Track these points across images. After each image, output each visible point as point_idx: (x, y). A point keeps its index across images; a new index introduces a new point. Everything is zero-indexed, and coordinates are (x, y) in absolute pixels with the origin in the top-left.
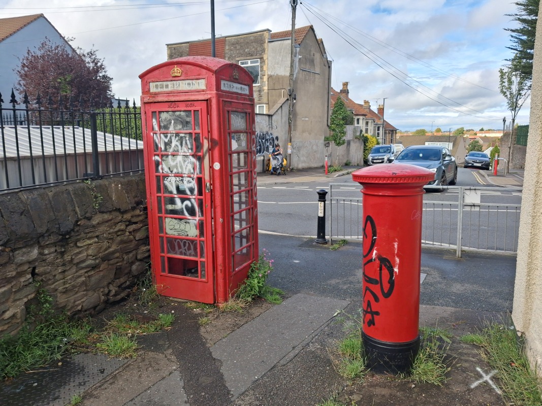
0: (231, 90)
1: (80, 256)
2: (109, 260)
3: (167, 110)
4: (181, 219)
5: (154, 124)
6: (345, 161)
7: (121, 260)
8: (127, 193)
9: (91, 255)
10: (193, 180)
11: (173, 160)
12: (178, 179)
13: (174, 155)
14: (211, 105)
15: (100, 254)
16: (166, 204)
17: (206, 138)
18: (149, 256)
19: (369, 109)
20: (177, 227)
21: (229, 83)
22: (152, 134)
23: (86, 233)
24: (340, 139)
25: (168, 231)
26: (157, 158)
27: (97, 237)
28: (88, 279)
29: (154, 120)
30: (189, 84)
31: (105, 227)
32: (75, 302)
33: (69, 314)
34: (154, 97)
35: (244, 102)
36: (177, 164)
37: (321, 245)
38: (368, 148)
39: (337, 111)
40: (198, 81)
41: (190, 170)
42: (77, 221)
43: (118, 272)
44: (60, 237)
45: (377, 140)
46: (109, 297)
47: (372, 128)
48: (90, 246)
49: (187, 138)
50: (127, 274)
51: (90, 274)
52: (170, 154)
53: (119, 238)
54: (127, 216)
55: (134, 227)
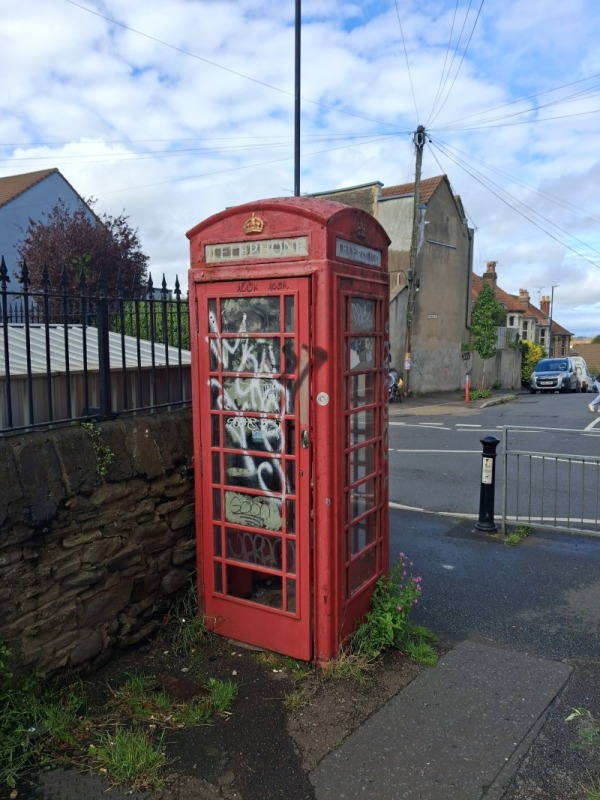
0: (352, 258)
1: (68, 565)
2: (120, 570)
3: (236, 294)
4: (253, 496)
5: (211, 320)
6: (493, 382)
7: (144, 568)
8: (160, 443)
9: (88, 563)
10: (278, 424)
11: (244, 387)
12: (250, 421)
13: (244, 378)
14: (316, 286)
15: (106, 561)
16: (227, 466)
17: (304, 347)
18: (194, 560)
19: (528, 302)
20: (246, 509)
21: (350, 245)
22: (207, 339)
23: (81, 522)
24: (488, 348)
25: (230, 516)
26: (215, 382)
27: (101, 528)
28: (81, 606)
29: (211, 314)
30: (277, 247)
31: (117, 508)
32: (54, 652)
33: (43, 675)
34: (212, 272)
35: (373, 280)
36: (250, 393)
37: (487, 535)
38: (528, 362)
39: (483, 305)
40: (293, 241)
41: (273, 407)
42: (64, 501)
43: (138, 591)
44: (31, 531)
45: (543, 350)
46: (118, 637)
47: (534, 331)
48: (87, 546)
49: (270, 347)
50: (154, 592)
51: (85, 597)
52: (238, 375)
53: (142, 528)
54: (158, 487)
55: (169, 505)
